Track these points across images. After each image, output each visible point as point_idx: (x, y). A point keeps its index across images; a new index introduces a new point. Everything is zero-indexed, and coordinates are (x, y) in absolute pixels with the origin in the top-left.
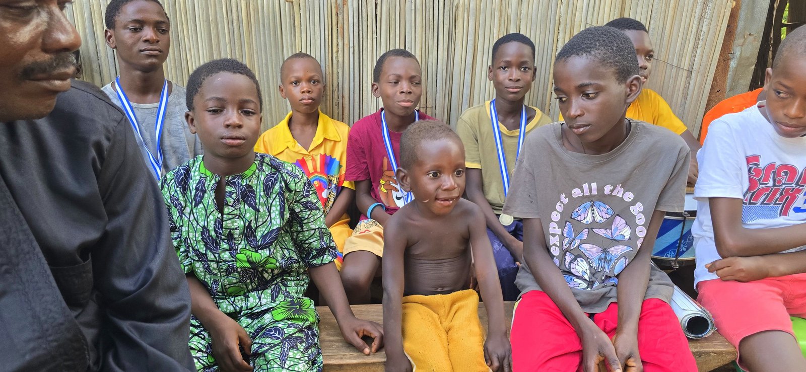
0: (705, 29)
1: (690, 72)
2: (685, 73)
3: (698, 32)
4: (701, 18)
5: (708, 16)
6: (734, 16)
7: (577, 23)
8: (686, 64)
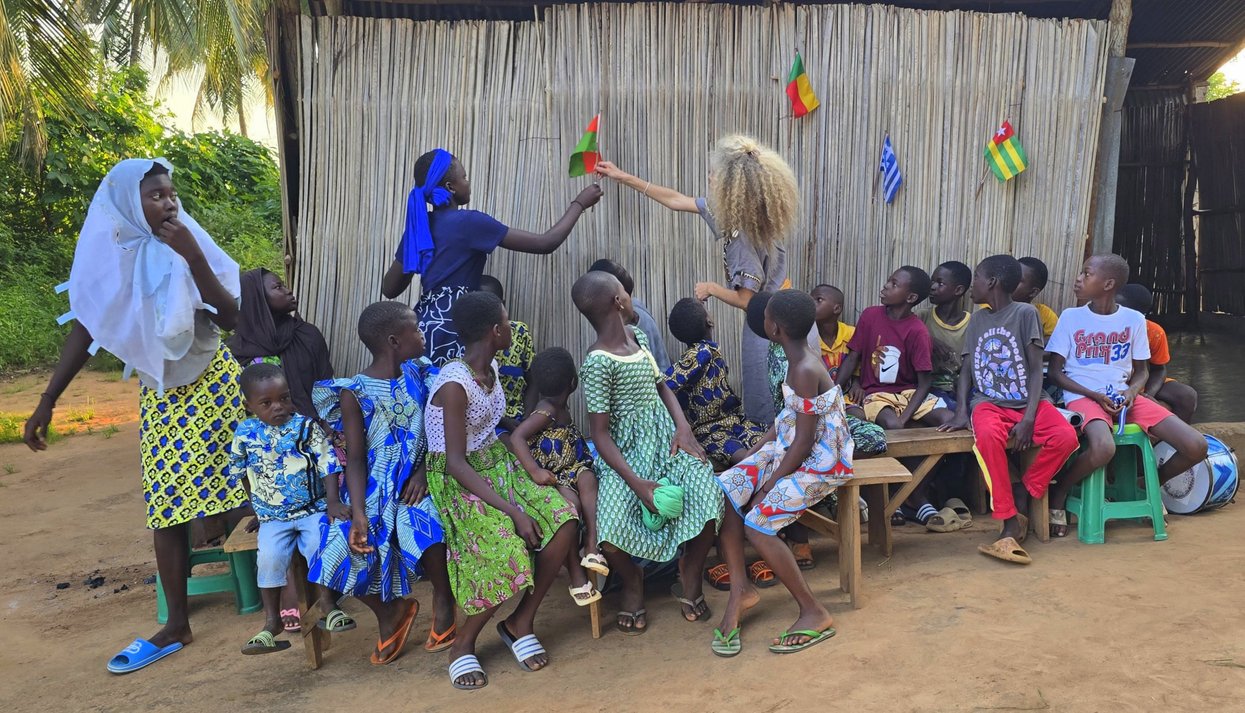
0: (1069, 254)
1: (1062, 285)
2: (1059, 286)
3: (1065, 256)
4: (1066, 246)
5: (1070, 245)
6: (1089, 244)
7: (980, 251)
8: (1059, 281)
